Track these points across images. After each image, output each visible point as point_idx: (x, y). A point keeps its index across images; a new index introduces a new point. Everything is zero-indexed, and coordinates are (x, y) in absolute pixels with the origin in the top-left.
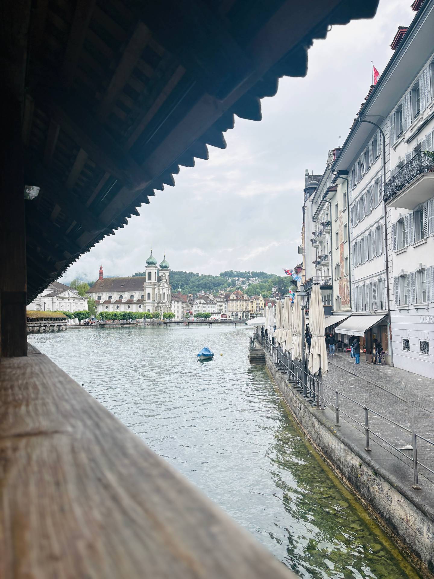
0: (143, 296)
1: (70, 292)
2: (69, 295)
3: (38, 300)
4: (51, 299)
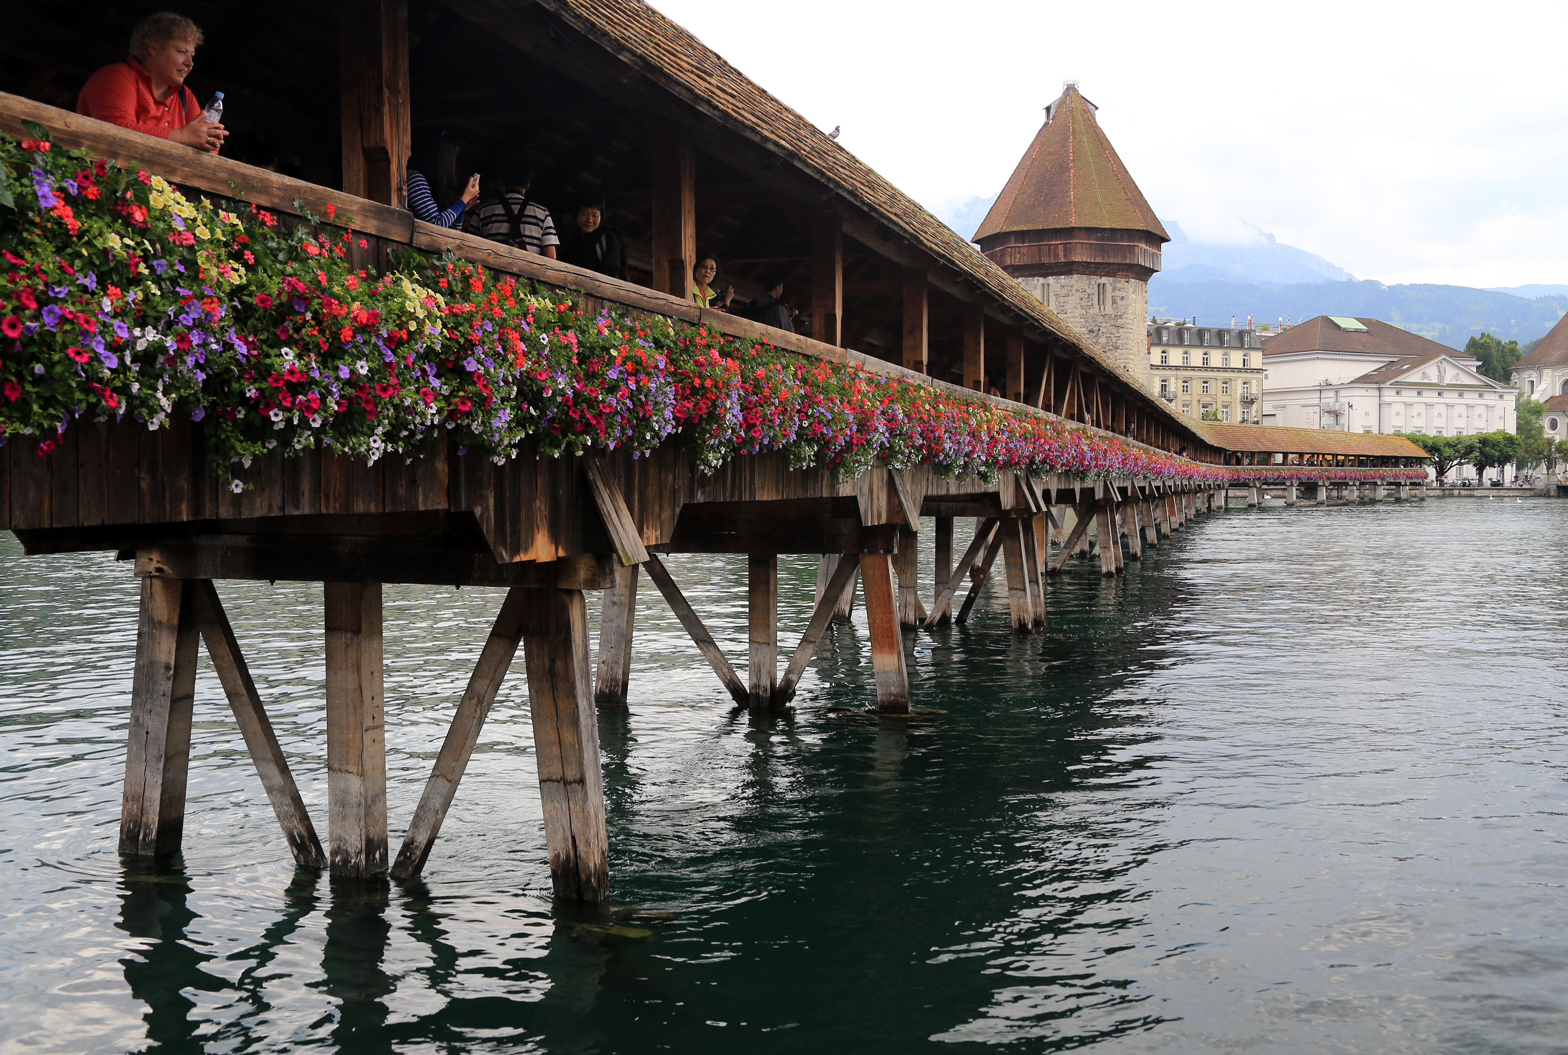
1: (1445, 364)
2: (1440, 377)
3: (1329, 398)
4: (1377, 393)
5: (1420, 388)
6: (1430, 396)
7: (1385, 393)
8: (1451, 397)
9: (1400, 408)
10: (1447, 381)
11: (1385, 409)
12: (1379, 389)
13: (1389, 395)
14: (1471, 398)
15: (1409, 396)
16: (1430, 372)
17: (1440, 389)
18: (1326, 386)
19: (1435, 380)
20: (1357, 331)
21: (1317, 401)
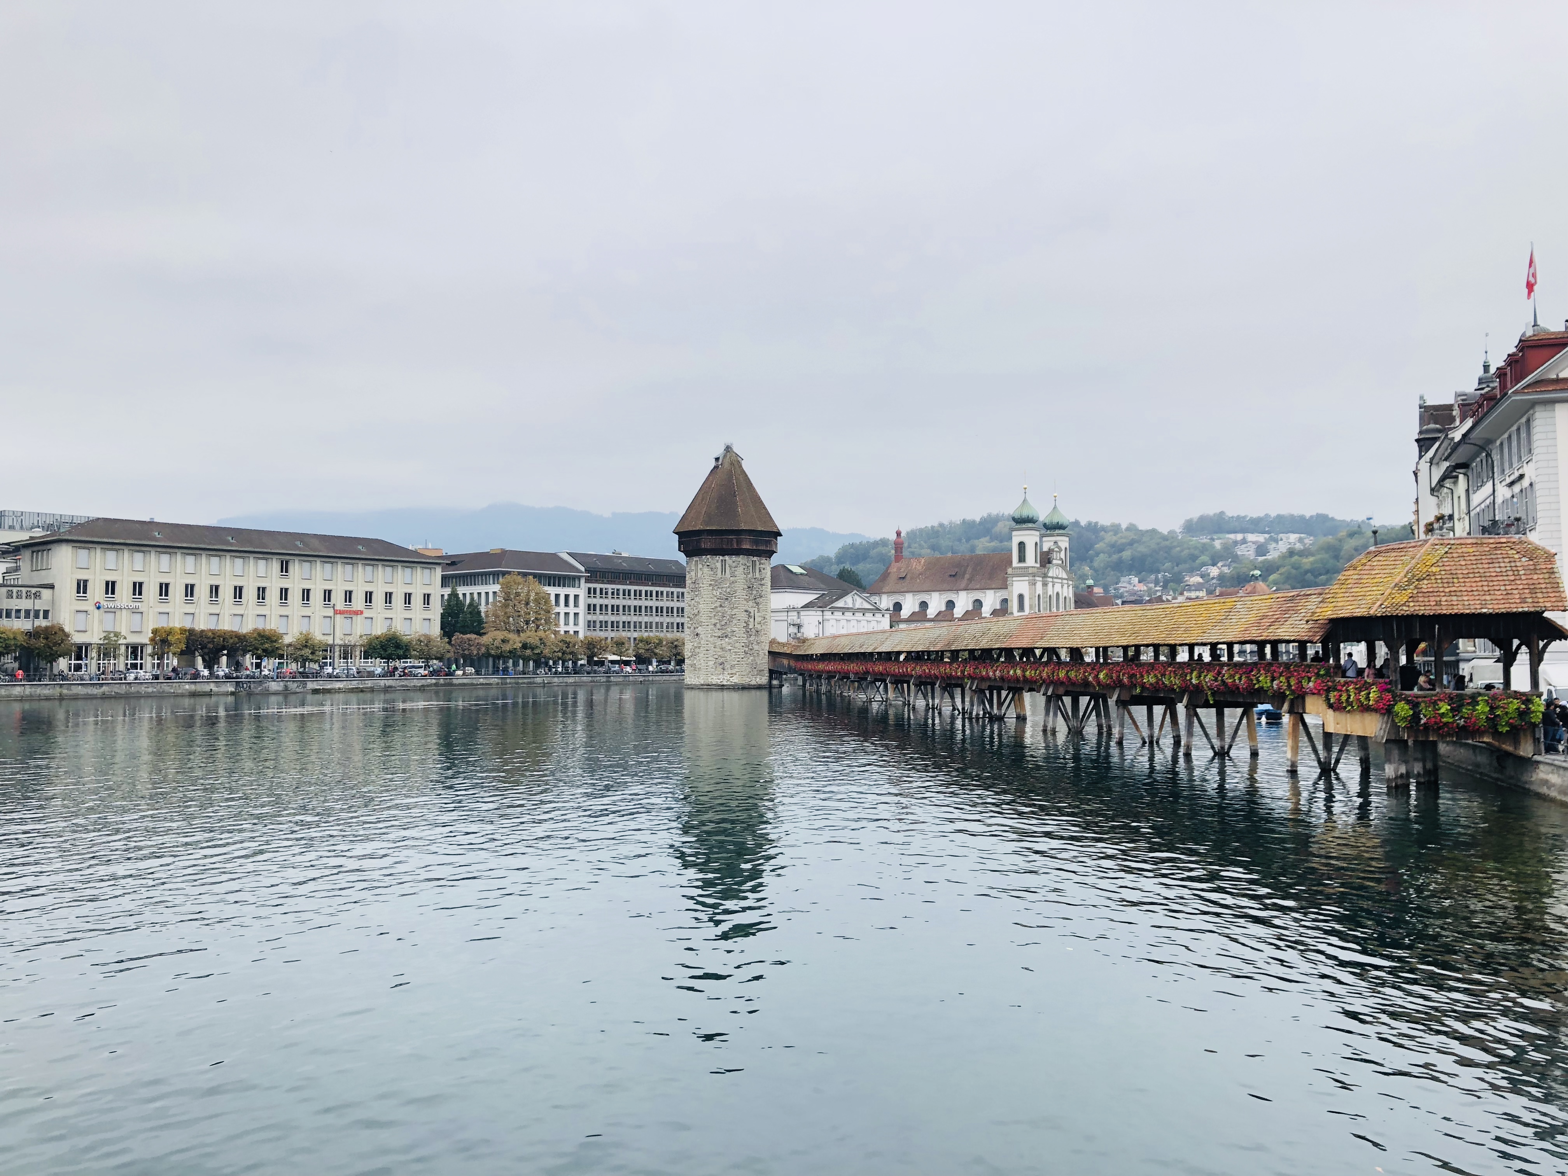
0: (1005, 601)
1: (856, 597)
2: (854, 604)
3: (793, 617)
4: (821, 613)
5: (844, 610)
6: (848, 615)
7: (826, 613)
8: (859, 616)
9: (833, 622)
10: (857, 606)
11: (826, 623)
12: (823, 611)
13: (828, 614)
14: (869, 616)
15: (838, 615)
16: (848, 601)
17: (854, 611)
18: (788, 610)
19: (851, 606)
20: (801, 574)
21: (786, 618)
